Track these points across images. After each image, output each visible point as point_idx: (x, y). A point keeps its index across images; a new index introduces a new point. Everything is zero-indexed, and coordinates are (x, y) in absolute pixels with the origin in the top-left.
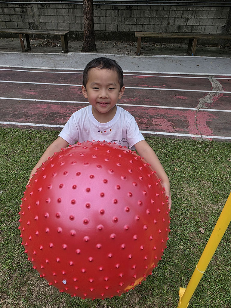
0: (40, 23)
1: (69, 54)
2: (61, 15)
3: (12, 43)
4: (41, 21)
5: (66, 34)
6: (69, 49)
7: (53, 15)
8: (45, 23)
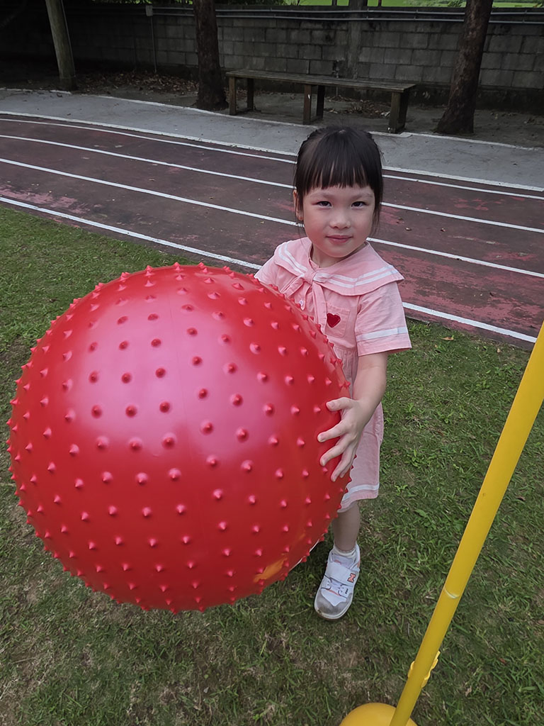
0: (359, 63)
1: (404, 135)
2: (409, 46)
3: (288, 104)
4: (362, 59)
5: (405, 90)
6: (406, 124)
7: (390, 46)
8: (368, 65)
